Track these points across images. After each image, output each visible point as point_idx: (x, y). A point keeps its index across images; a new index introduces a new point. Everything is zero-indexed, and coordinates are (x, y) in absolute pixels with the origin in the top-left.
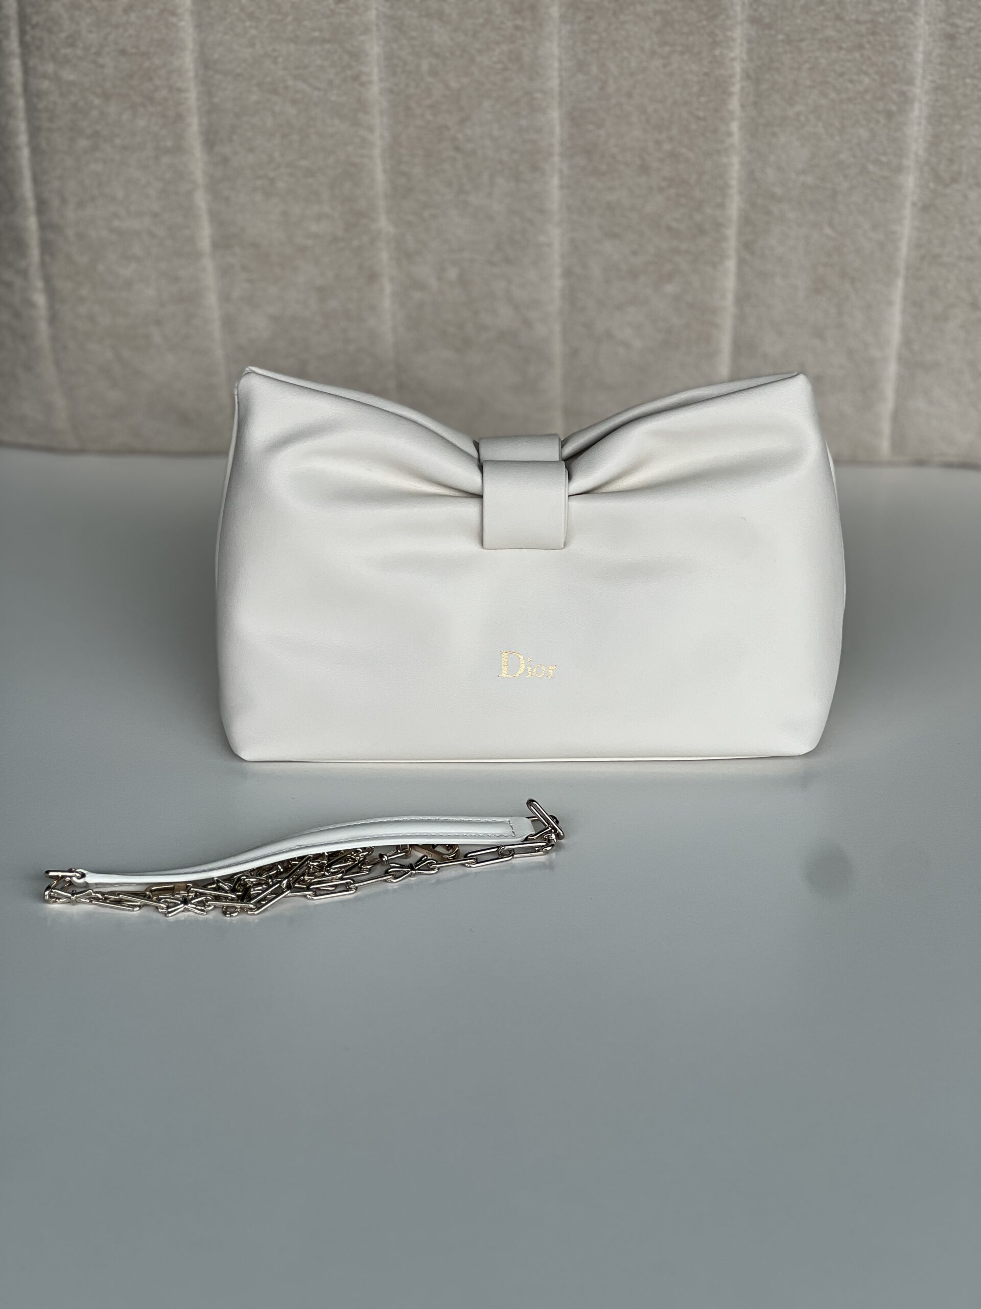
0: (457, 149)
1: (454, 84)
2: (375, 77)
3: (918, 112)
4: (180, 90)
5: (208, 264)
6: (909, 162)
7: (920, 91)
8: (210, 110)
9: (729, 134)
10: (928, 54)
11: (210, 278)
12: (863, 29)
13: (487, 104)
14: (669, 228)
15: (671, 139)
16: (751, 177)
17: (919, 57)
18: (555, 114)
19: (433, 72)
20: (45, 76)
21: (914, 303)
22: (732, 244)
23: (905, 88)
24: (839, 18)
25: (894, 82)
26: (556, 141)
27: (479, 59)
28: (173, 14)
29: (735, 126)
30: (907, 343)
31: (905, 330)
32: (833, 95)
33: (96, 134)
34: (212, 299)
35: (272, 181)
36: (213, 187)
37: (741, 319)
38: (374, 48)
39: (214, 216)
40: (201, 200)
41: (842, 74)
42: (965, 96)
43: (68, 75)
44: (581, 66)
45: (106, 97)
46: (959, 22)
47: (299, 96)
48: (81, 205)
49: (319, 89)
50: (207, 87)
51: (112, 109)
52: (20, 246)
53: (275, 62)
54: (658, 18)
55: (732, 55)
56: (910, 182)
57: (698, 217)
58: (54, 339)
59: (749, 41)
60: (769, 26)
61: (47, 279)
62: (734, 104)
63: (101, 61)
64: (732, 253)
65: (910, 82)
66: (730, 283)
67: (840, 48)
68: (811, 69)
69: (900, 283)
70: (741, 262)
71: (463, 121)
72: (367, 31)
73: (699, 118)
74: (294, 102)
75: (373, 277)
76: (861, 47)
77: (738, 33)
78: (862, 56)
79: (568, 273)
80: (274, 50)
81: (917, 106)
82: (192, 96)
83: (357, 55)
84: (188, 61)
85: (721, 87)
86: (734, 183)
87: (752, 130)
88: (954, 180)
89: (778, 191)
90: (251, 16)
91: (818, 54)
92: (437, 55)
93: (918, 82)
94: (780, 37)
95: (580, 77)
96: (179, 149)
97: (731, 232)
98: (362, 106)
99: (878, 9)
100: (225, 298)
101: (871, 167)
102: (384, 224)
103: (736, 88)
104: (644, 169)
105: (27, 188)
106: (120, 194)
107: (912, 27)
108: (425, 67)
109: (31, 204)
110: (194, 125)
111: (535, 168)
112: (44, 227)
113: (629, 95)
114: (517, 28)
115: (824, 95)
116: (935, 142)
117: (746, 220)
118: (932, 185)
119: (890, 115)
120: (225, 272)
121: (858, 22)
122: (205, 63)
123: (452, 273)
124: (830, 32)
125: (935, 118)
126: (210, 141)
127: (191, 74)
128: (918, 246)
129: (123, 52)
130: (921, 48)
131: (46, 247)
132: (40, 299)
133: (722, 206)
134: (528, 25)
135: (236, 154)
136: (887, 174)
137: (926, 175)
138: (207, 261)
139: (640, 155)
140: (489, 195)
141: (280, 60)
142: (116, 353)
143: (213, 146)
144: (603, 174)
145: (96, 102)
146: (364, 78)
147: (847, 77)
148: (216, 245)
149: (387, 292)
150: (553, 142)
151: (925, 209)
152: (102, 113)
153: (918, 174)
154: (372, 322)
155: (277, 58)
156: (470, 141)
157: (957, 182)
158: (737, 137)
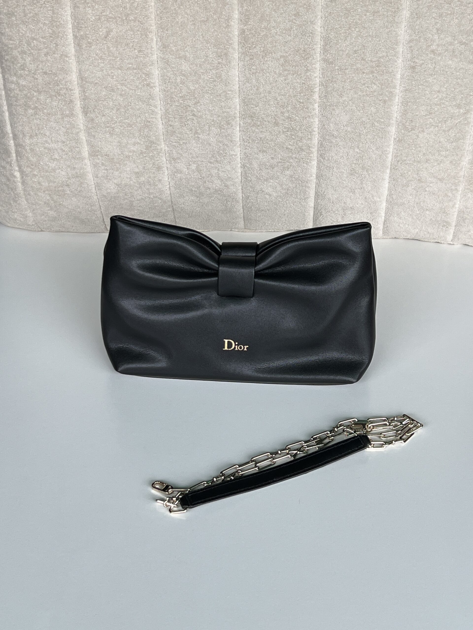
0: (194, 115)
1: (192, 88)
2: (157, 84)
3: (397, 100)
4: (71, 90)
6: (393, 122)
7: (398, 91)
8: (85, 99)
9: (314, 109)
10: (402, 75)
11: (89, 168)
12: (374, 64)
13: (206, 96)
14: (287, 148)
15: (288, 111)
16: (323, 127)
17: (399, 76)
18: (237, 100)
19: (183, 83)
20: (12, 82)
21: (393, 179)
22: (315, 155)
23: (392, 90)
24: (363, 59)
25: (387, 87)
27: (202, 77)
28: (66, 56)
29: (316, 106)
30: (390, 195)
31: (390, 190)
32: (360, 93)
33: (36, 107)
34: (90, 176)
35: (113, 128)
36: (88, 130)
37: (318, 185)
38: (156, 72)
39: (89, 143)
40: (83, 137)
41: (364, 84)
42: (419, 93)
43: (22, 82)
44: (248, 80)
45: (39, 92)
46: (417, 61)
47: (123, 93)
48: (31, 137)
49: (132, 90)
50: (83, 89)
51: (42, 97)
52: (7, 152)
53: (113, 78)
54: (282, 59)
55: (315, 75)
56: (393, 130)
57: (300, 144)
58: (25, 190)
59: (323, 69)
60: (332, 63)
61: (20, 167)
62: (316, 96)
63: (36, 76)
64: (315, 158)
65: (395, 87)
66: (314, 171)
67: (364, 73)
68: (351, 82)
69: (388, 171)
70: (319, 162)
71: (196, 104)
72: (152, 64)
73: (300, 103)
74: (121, 95)
75: (159, 168)
76: (372, 72)
77: (318, 66)
78: (373, 76)
79: (243, 166)
80: (112, 73)
81: (397, 97)
82: (77, 92)
83: (148, 75)
84: (74, 77)
85: (311, 90)
87: (323, 107)
88: (413, 129)
89: (335, 133)
90: (101, 58)
91: (353, 75)
92: (184, 75)
93: (398, 87)
94: (337, 68)
95: (248, 85)
96: (72, 115)
97: (315, 150)
98: (151, 97)
99: (381, 55)
100: (96, 176)
101: (376, 124)
102: (163, 146)
103: (317, 90)
104: (276, 124)
105: (8, 128)
106: (48, 133)
107: (396, 64)
108: (179, 80)
109: (11, 135)
110: (78, 104)
111: (228, 124)
112: (16, 145)
113: (270, 92)
114: (219, 63)
115: (356, 93)
116: (404, 113)
117: (321, 145)
118: (403, 131)
119: (385, 102)
120: (95, 166)
121: (371, 61)
122: (81, 78)
123: (194, 167)
124: (359, 66)
125: (405, 103)
126: (85, 112)
127: (76, 83)
128: (396, 157)
129: (45, 73)
130: (399, 73)
131: (18, 153)
132: (17, 174)
133: (310, 139)
134: (224, 62)
135: (97, 117)
136: (383, 127)
137: (400, 127)
138: (87, 161)
139: (275, 118)
140: (209, 134)
141: (114, 77)
142: (51, 197)
143: (87, 113)
144: (259, 126)
145: (35, 94)
146: (152, 85)
147: (366, 85)
148: (90, 155)
149: (166, 174)
150: (236, 112)
151: (399, 141)
152: (38, 99)
153: (397, 127)
154: (160, 186)
155: (113, 76)
156: (199, 112)
157: (414, 130)
158: (317, 110)
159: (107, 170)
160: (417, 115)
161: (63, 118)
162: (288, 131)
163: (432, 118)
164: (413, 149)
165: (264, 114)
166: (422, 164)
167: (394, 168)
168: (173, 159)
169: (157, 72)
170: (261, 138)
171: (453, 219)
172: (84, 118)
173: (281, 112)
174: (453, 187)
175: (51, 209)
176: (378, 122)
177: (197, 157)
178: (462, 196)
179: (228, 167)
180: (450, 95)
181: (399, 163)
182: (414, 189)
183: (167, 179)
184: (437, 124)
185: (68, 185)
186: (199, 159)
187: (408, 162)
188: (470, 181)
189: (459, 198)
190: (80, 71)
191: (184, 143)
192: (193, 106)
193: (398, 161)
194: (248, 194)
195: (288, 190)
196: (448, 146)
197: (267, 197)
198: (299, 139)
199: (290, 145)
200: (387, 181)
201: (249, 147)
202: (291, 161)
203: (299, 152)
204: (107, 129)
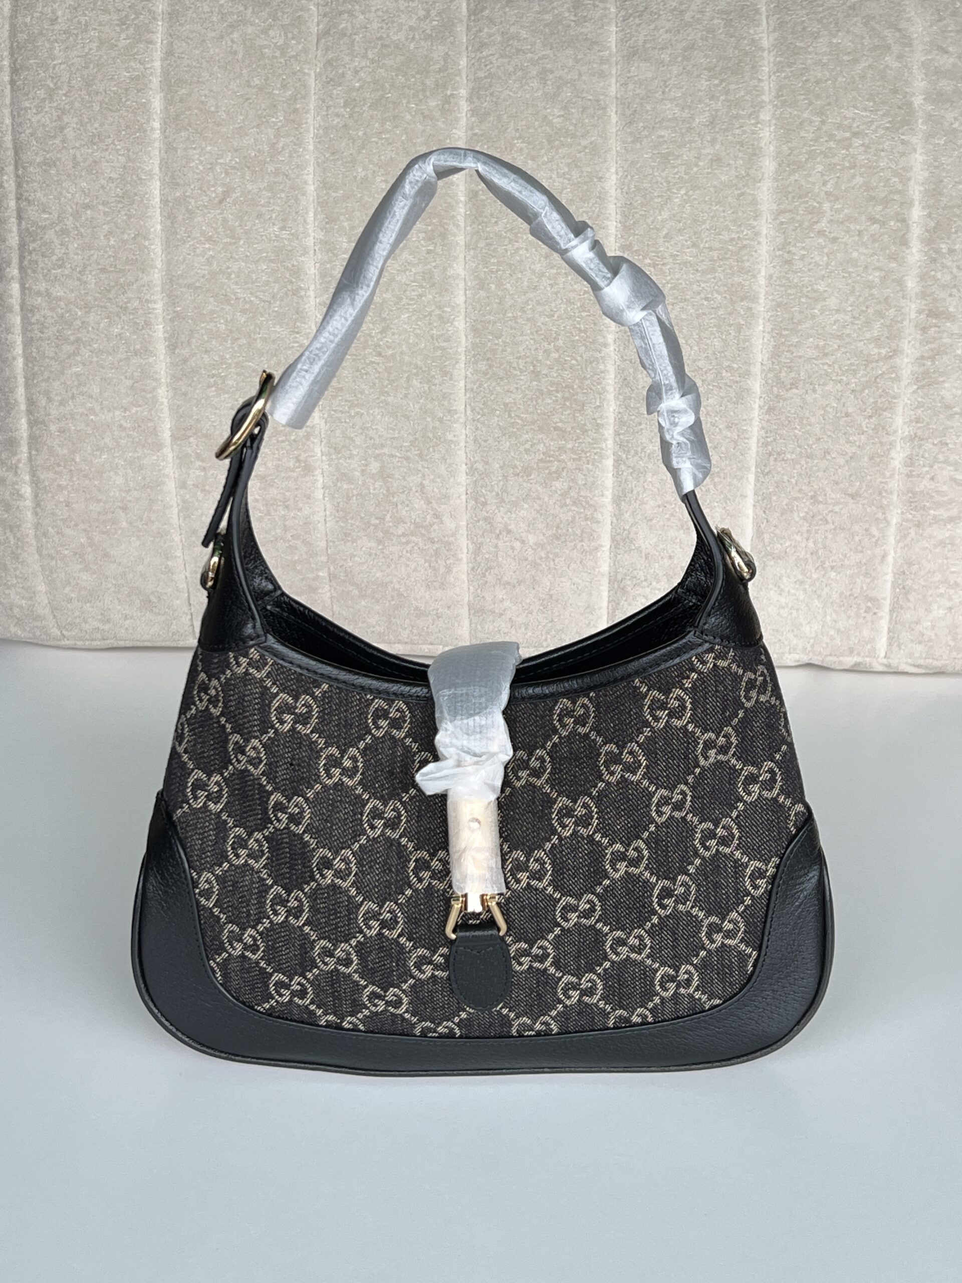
2: (311, 293)
3: (761, 326)
4: (148, 302)
5: (168, 453)
6: (757, 369)
7: (763, 308)
8: (174, 318)
9: (606, 345)
10: (769, 278)
11: (170, 469)
12: (715, 254)
13: (404, 316)
14: (556, 429)
15: (558, 349)
17: (762, 280)
18: (461, 326)
20: (39, 294)
21: (762, 497)
22: (609, 444)
23: (750, 305)
25: (742, 300)
26: (462, 349)
28: (146, 238)
33: (78, 340)
34: (171, 486)
35: (224, 379)
36: (174, 384)
37: (618, 515)
40: (163, 395)
41: (698, 293)
43: (58, 291)
44: (482, 285)
45: (88, 308)
46: (794, 250)
47: (247, 306)
48: (62, 403)
49: (264, 301)
50: (172, 299)
51: (92, 318)
52: (12, 444)
53: (229, 278)
56: (756, 385)
57: (581, 419)
58: (37, 526)
61: (33, 473)
63: (84, 278)
64: (609, 452)
65: (755, 299)
66: (608, 480)
67: (697, 271)
69: (752, 478)
70: (618, 462)
71: (383, 331)
72: (305, 252)
73: (580, 330)
74: (243, 311)
75: (308, 469)
76: (713, 270)
78: (714, 278)
79: (472, 471)
81: (761, 321)
82: (159, 307)
83: (297, 272)
84: (156, 276)
86: (610, 389)
88: (793, 385)
90: (210, 239)
93: (762, 301)
95: (483, 293)
96: (146, 350)
97: (609, 433)
99: (727, 238)
100: (182, 485)
104: (536, 375)
105: (20, 393)
107: (755, 254)
109: (23, 407)
110: (159, 331)
111: (444, 373)
112: (32, 424)
114: (429, 252)
116: (776, 354)
120: (183, 460)
121: (710, 249)
122: (171, 279)
123: (374, 466)
125: (776, 332)
126: (172, 347)
127: (159, 288)
128: (766, 444)
129: (103, 270)
130: (763, 273)
131: (34, 441)
132: (27, 490)
133: (600, 409)
134: (439, 250)
135: (193, 355)
136: (738, 379)
137: (770, 381)
138: (167, 451)
139: (532, 363)
140: (406, 396)
141: (233, 276)
142: (88, 538)
143: (174, 349)
144: (502, 379)
145: (79, 313)
146: (303, 293)
147: (702, 295)
148: (174, 437)
149: (320, 484)
150: (459, 350)
151: (770, 410)
152: (83, 323)
153: (763, 382)
154: (306, 511)
155: (230, 274)
156: (389, 347)
157: (797, 388)
158: (612, 349)
159: (204, 469)
160: (800, 357)
161: (128, 358)
162: (557, 391)
163: (830, 365)
164: (796, 428)
165: (512, 353)
166: (816, 461)
167: (763, 472)
168: (335, 449)
169: (313, 269)
170: (506, 405)
171: (885, 591)
172: (168, 360)
173: (545, 351)
174: (880, 515)
175: (86, 569)
176: (729, 369)
177: (383, 446)
178: (898, 538)
179: (442, 469)
180: (859, 319)
181: (772, 459)
182: (805, 519)
183: (321, 497)
184: (839, 378)
185: (125, 509)
186: (386, 450)
187: (789, 456)
188: (911, 502)
189: (892, 540)
190: (169, 263)
191: (357, 413)
192: (379, 336)
193: (770, 454)
194: (480, 540)
195: (558, 527)
196: (864, 424)
197: (517, 545)
198: (579, 408)
199: (561, 421)
200: (750, 500)
201: (483, 423)
202: (564, 457)
203: (578, 438)
204: (212, 380)
